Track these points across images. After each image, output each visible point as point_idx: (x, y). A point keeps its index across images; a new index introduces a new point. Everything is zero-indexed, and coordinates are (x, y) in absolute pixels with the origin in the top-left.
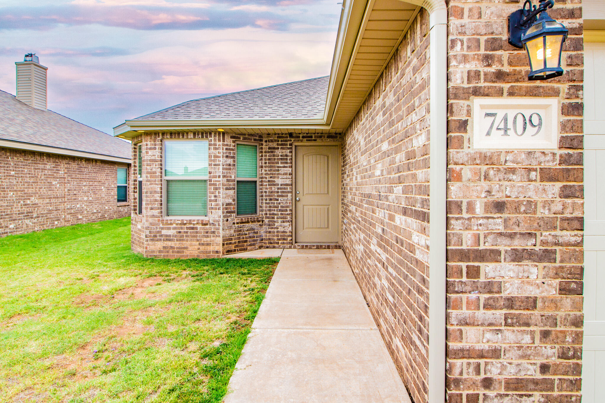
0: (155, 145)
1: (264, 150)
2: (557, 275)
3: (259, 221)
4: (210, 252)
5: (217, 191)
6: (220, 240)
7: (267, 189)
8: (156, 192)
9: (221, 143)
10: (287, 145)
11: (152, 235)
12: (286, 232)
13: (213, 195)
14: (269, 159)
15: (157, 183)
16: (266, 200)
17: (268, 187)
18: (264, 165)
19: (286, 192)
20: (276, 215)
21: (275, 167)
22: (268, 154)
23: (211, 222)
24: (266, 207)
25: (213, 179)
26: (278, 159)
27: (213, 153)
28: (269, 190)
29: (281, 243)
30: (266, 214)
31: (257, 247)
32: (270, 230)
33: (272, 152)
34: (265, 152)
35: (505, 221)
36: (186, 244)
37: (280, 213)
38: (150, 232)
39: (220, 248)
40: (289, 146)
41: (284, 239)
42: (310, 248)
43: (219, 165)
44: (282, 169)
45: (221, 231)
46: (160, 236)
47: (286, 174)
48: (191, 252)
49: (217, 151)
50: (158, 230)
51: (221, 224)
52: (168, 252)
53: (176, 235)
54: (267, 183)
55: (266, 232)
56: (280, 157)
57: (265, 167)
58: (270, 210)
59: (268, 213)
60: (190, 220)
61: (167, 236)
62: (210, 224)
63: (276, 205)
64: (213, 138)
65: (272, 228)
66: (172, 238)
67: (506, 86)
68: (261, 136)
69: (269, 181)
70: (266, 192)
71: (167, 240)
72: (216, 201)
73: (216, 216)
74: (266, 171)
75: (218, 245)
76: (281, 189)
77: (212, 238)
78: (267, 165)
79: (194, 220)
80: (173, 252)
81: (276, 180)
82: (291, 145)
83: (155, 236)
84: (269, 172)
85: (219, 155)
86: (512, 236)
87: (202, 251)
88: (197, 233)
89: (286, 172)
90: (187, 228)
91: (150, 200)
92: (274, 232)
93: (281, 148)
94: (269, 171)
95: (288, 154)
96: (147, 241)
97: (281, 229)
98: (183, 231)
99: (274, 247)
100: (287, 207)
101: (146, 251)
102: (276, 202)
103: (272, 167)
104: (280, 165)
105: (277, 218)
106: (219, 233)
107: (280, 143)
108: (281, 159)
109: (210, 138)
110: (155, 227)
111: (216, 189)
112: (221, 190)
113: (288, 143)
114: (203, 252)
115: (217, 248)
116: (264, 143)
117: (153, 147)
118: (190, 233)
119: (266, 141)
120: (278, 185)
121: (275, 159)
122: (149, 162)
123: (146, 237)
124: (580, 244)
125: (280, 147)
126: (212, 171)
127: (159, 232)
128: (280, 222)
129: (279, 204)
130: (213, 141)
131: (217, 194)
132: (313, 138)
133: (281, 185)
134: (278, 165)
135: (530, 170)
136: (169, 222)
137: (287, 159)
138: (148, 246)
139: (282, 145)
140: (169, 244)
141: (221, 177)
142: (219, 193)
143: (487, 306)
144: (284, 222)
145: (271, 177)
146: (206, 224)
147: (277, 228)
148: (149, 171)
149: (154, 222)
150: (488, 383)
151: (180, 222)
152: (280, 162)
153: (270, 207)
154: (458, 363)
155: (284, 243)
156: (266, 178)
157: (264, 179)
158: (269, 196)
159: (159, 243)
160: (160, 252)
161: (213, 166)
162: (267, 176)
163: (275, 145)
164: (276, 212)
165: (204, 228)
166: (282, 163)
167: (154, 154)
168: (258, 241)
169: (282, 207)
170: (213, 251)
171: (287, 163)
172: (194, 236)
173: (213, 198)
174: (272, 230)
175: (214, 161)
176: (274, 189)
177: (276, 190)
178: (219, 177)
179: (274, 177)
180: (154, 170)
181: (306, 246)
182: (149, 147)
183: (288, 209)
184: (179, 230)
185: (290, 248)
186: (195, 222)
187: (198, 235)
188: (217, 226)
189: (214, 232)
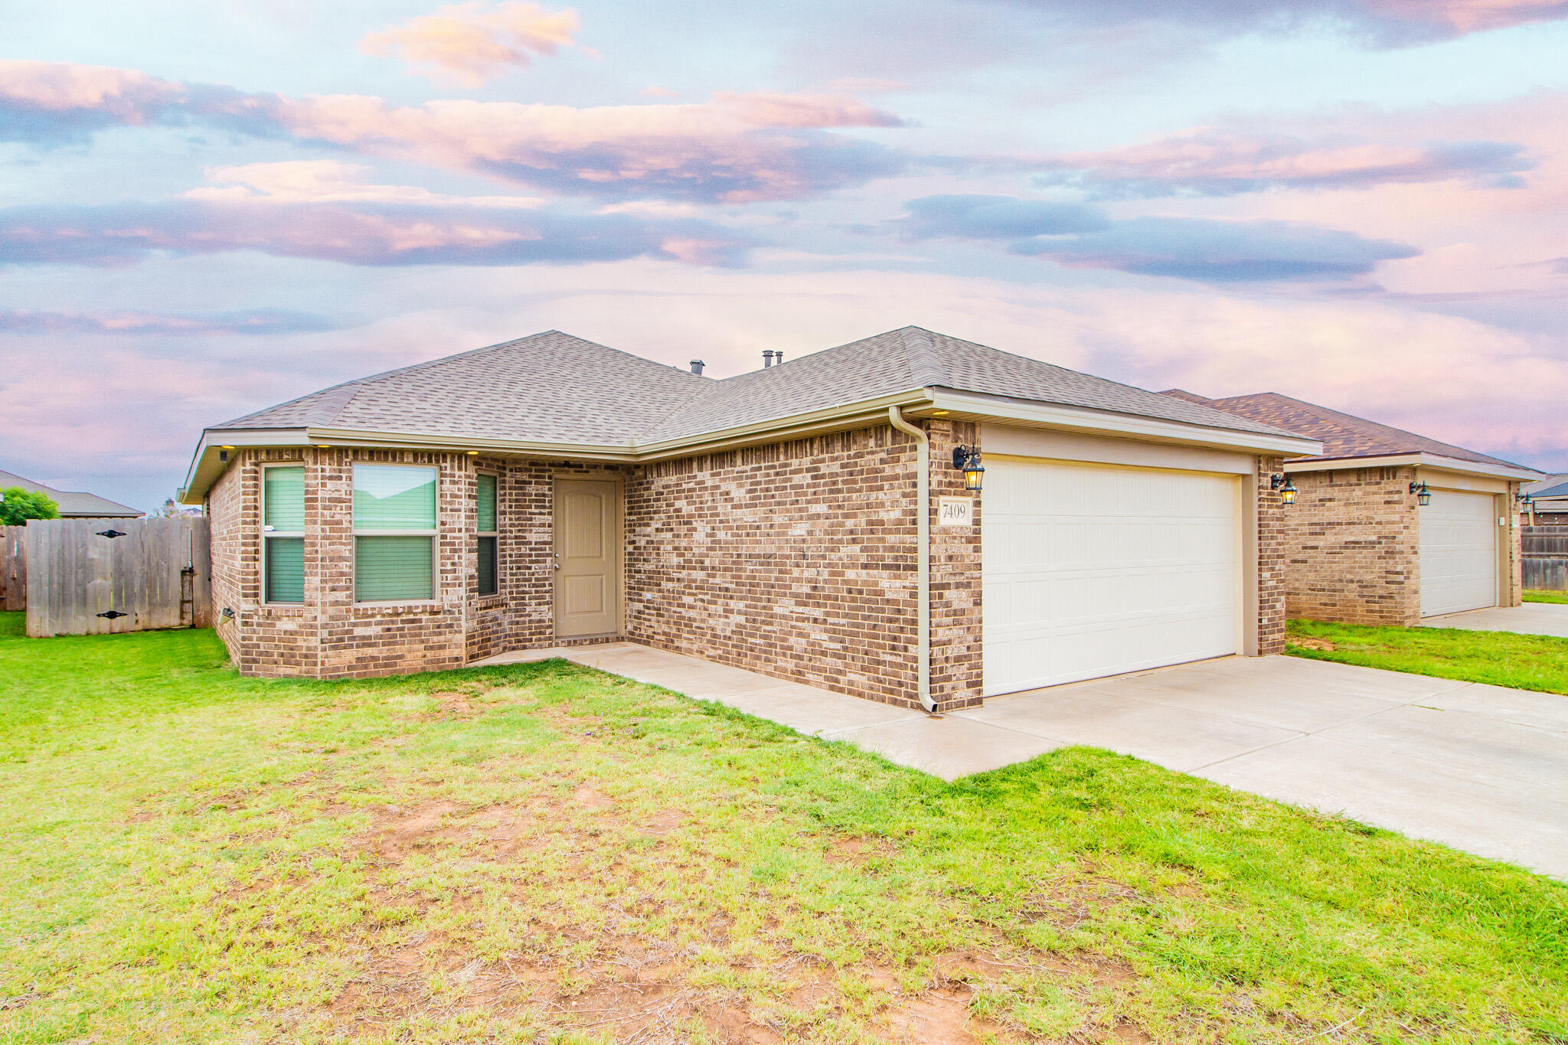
0: (340, 471)
1: (507, 485)
2: (972, 596)
3: (502, 605)
4: (444, 661)
5: (456, 555)
6: (461, 638)
7: (512, 550)
8: (341, 559)
9: (463, 473)
10: (544, 477)
11: (334, 637)
12: (544, 621)
13: (449, 562)
14: (516, 500)
15: (344, 541)
16: (512, 569)
17: (514, 546)
18: (508, 510)
19: (543, 555)
20: (527, 593)
21: (525, 513)
22: (514, 492)
23: (446, 608)
24: (512, 581)
25: (449, 535)
26: (530, 501)
27: (448, 490)
28: (515, 552)
29: (536, 640)
30: (511, 593)
31: (501, 649)
32: (517, 619)
33: (521, 488)
34: (510, 488)
35: (953, 566)
36: (399, 650)
37: (533, 589)
38: (330, 633)
39: (462, 652)
40: (547, 480)
41: (541, 633)
42: (581, 644)
43: (460, 510)
44: (537, 516)
45: (463, 623)
46: (350, 639)
47: (543, 525)
48: (411, 662)
49: (457, 486)
50: (347, 628)
51: (463, 610)
52: (366, 667)
53: (381, 635)
54: (513, 541)
55: (511, 623)
56: (533, 497)
57: (511, 513)
58: (517, 586)
59: (514, 590)
60: (410, 607)
61: (363, 638)
62: (444, 613)
63: (527, 576)
64: (448, 465)
65: (522, 616)
66: (373, 641)
67: (953, 490)
68: (504, 462)
69: (516, 537)
70: (511, 556)
71: (364, 645)
72: (455, 571)
73: (455, 598)
74: (511, 519)
75: (458, 646)
76: (535, 549)
77: (449, 636)
78: (513, 509)
79: (417, 607)
80: (376, 666)
81: (527, 535)
82: (550, 477)
83: (341, 640)
84: (516, 522)
85: (459, 493)
86: (955, 574)
87: (431, 660)
88: (421, 628)
89: (543, 522)
90: (402, 621)
91: (331, 573)
92: (524, 623)
93: (536, 483)
94: (516, 519)
95: (547, 492)
96: (324, 650)
97: (535, 617)
98: (394, 626)
99: (525, 648)
100: (546, 579)
101: (322, 670)
102: (527, 571)
103: (521, 513)
104: (533, 510)
105: (530, 599)
106: (459, 626)
107: (533, 473)
108: (536, 501)
109: (443, 465)
110: (340, 623)
111: (454, 551)
112: (463, 554)
113: (547, 474)
114: (432, 662)
115: (456, 653)
116: (509, 474)
117: (335, 474)
118: (409, 629)
119: (511, 470)
120: (531, 543)
121: (525, 501)
122: (327, 503)
123: (322, 643)
124: (980, 578)
125: (533, 480)
126: (448, 520)
127: (347, 632)
128: (534, 604)
129: (533, 574)
130: (448, 469)
131: (456, 560)
132: (584, 469)
133: (536, 543)
134: (530, 510)
135: (962, 537)
136: (369, 613)
137: (544, 501)
138: (326, 660)
139: (536, 477)
140: (369, 651)
141: (463, 530)
142: (460, 557)
143: (946, 616)
144: (540, 604)
145: (519, 531)
146: (438, 613)
147: (530, 615)
148: (329, 519)
149: (338, 613)
150: (947, 659)
151: (390, 611)
152: (533, 505)
153: (518, 580)
154: (935, 649)
155: (539, 640)
156: (511, 532)
157: (508, 534)
158: (516, 562)
159: (348, 651)
160: (350, 668)
161: (448, 512)
162: (513, 529)
163: (525, 477)
164: (527, 589)
165: (433, 620)
166: (536, 507)
167: (338, 488)
168: (502, 640)
169: (537, 579)
170: (449, 658)
171: (544, 507)
172: (416, 635)
173: (449, 567)
174: (522, 619)
175: (451, 503)
176: (524, 550)
177: (528, 552)
178: (460, 530)
179: (524, 531)
180: (337, 517)
181: (575, 642)
182: (327, 474)
183: (547, 583)
184: (387, 626)
185: (550, 645)
186: (420, 610)
187: (423, 631)
188: (457, 615)
189: (451, 626)
